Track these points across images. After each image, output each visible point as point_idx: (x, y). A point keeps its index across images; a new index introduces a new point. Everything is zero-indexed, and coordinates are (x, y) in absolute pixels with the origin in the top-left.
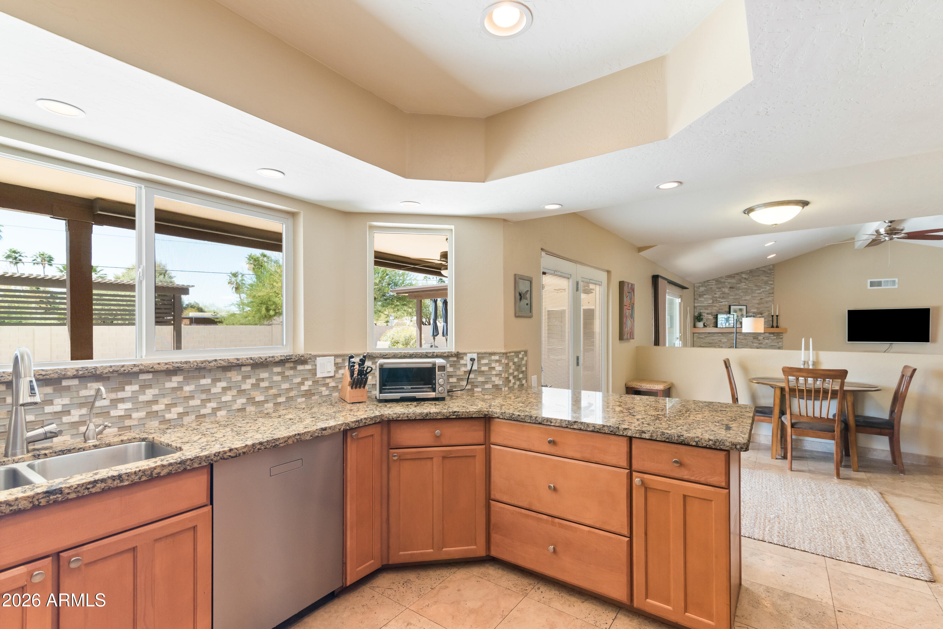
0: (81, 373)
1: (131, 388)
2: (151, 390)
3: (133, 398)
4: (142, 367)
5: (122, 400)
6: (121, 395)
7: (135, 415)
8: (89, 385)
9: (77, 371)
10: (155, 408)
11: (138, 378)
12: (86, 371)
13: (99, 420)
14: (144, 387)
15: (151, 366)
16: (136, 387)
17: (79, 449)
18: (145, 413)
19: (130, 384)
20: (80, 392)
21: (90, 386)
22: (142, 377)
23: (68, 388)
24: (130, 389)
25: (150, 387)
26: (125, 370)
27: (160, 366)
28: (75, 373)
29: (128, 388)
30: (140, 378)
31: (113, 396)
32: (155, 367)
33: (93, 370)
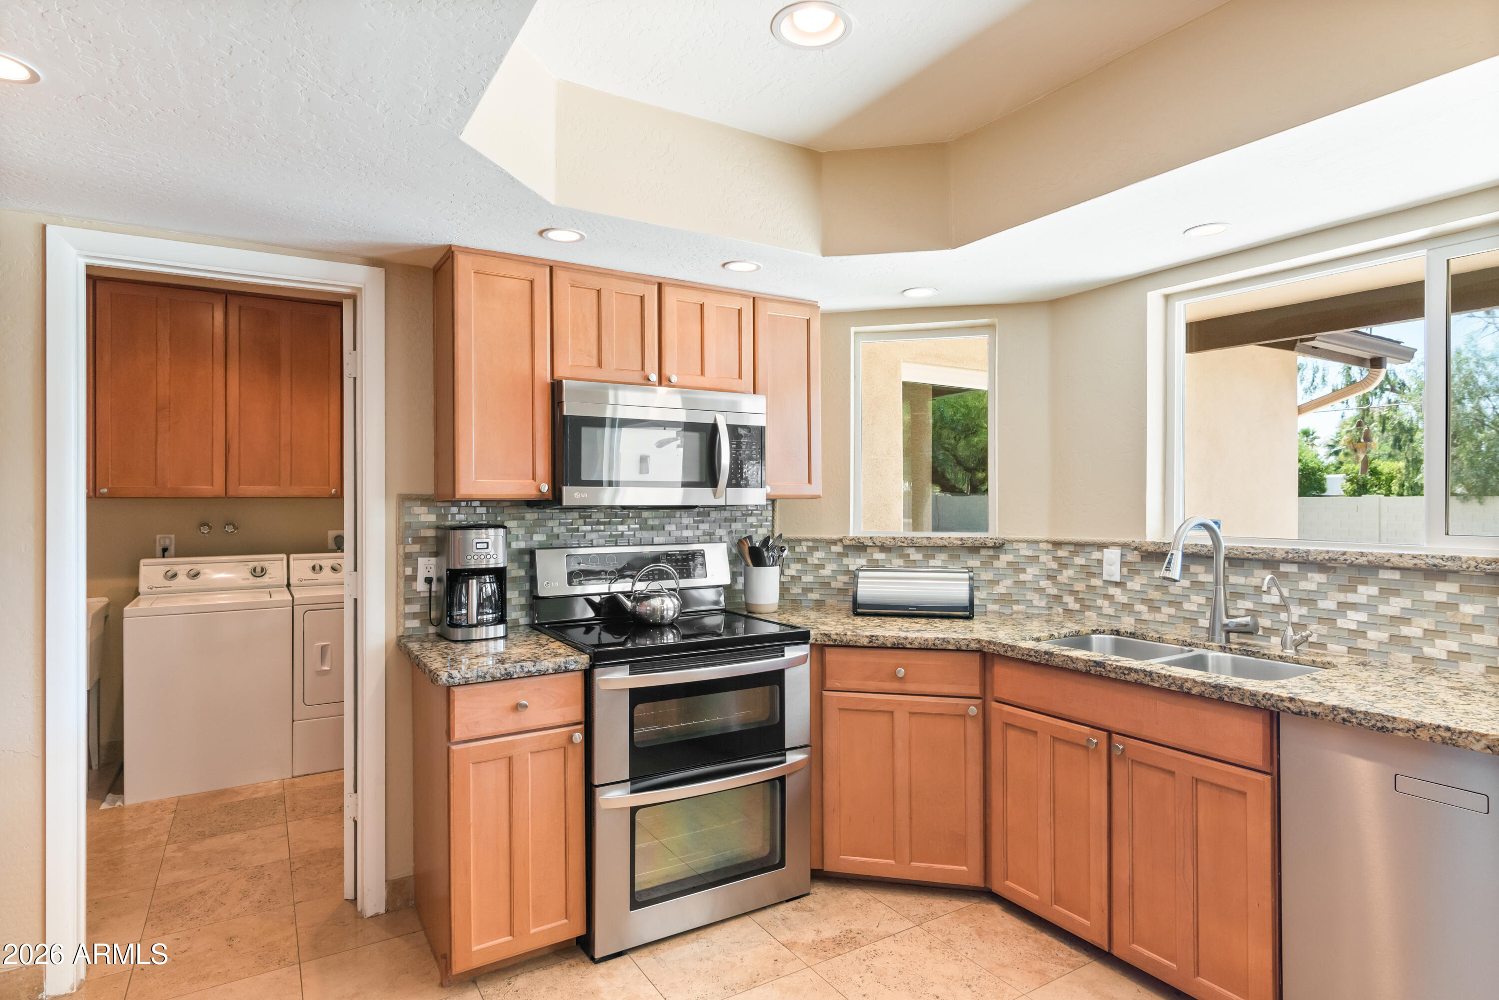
0: (1290, 556)
1: (1367, 590)
2: (1398, 599)
3: (1369, 606)
4: (1372, 558)
5: (1354, 606)
6: (1351, 598)
7: (1371, 634)
8: (1310, 575)
9: (1287, 553)
10: (1405, 631)
11: (1378, 575)
12: (1296, 555)
13: (1323, 628)
14: (1387, 592)
15: (1387, 558)
16: (1374, 590)
17: (1263, 655)
18: (1387, 635)
19: (1365, 583)
20: (1300, 583)
21: (1312, 577)
22: (1384, 575)
23: (1286, 575)
24: (1365, 592)
25: (1397, 593)
26: (1345, 560)
27: (1401, 560)
28: (1285, 555)
29: (1361, 589)
30: (1381, 576)
31: (1342, 597)
32: (1392, 560)
33: (1304, 555)
